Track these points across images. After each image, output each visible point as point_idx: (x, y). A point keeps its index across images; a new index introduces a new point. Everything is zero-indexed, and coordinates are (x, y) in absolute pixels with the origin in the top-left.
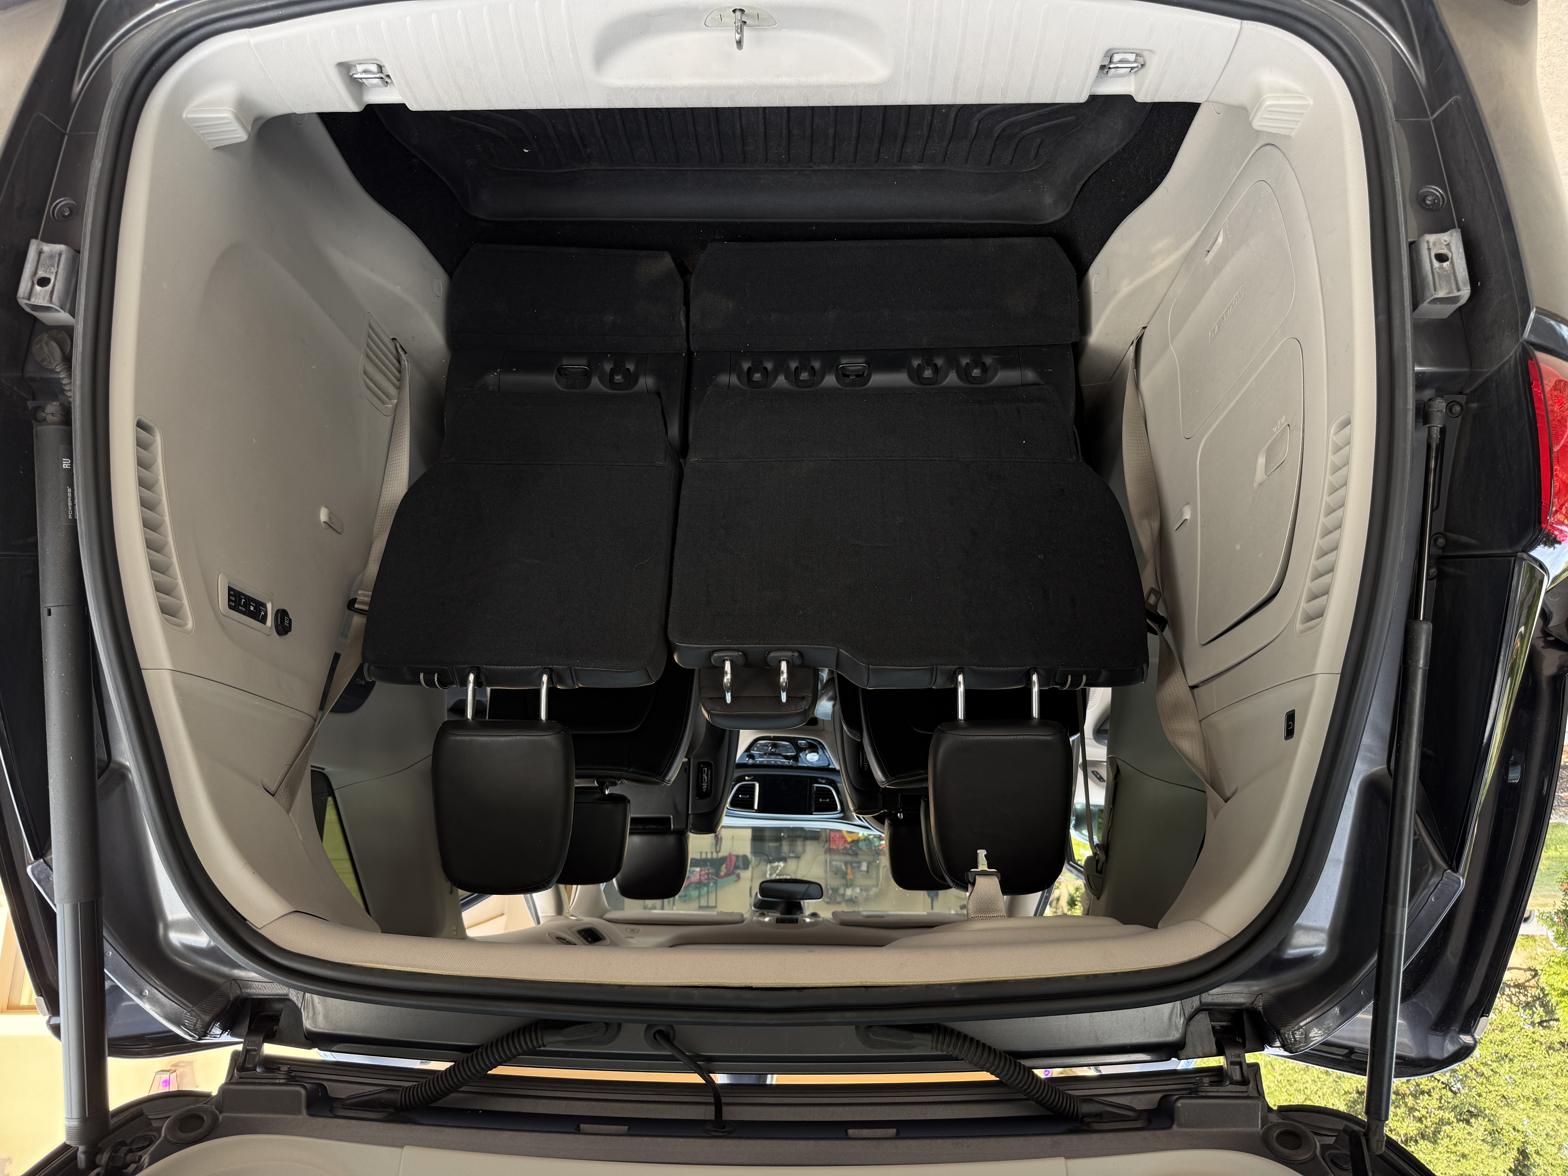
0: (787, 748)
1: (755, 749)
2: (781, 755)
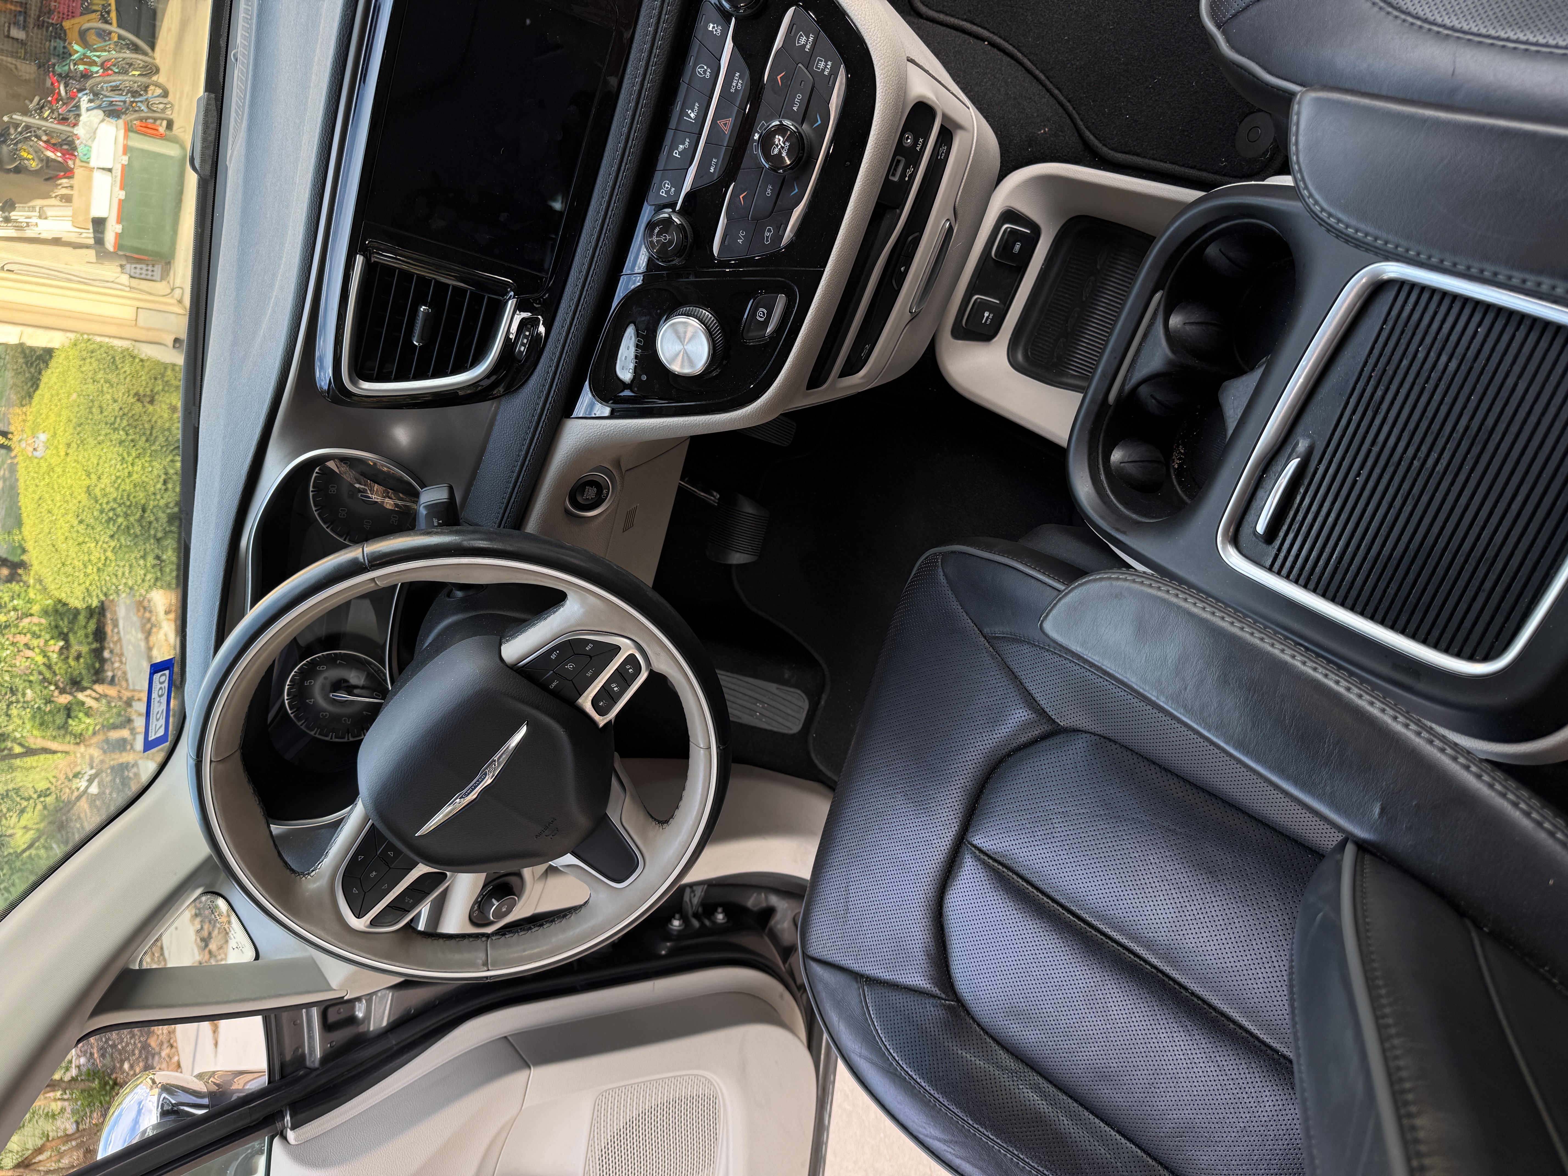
0: (758, 222)
2: (732, 170)
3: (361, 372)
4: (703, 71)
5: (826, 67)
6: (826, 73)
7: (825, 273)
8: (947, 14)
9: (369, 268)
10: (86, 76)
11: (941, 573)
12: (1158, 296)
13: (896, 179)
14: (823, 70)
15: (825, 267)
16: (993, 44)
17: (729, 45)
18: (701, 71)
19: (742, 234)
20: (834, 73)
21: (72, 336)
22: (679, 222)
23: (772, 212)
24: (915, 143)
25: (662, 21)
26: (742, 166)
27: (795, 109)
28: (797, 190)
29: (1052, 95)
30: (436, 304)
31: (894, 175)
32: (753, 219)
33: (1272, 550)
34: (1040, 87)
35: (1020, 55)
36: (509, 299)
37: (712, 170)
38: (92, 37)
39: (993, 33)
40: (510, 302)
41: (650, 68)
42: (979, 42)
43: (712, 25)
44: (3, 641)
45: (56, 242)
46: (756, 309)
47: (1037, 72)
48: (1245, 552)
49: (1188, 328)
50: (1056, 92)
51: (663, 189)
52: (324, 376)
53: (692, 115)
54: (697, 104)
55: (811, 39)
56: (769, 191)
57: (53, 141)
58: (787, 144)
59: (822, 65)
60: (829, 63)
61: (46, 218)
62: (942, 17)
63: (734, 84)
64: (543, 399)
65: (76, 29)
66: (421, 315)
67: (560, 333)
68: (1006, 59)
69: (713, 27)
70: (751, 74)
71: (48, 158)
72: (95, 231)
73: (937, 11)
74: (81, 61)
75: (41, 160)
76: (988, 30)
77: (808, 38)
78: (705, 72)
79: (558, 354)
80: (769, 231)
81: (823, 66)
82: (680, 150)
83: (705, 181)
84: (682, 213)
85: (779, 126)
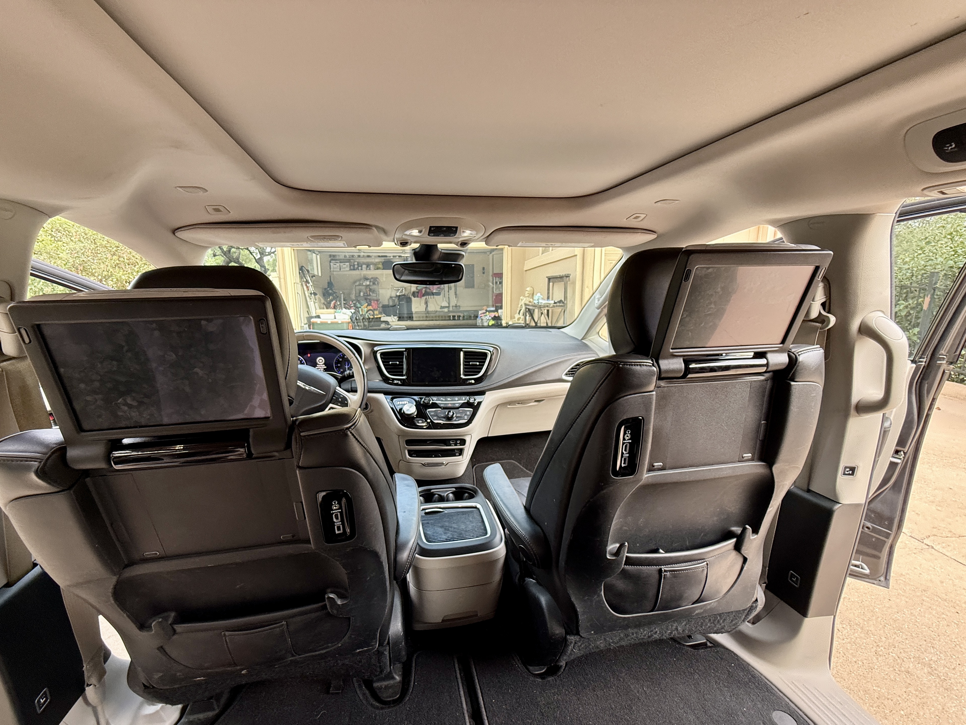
2: (443, 408)
3: (382, 354)
4: (456, 399)
7: (432, 430)
9: (402, 352)
12: (454, 489)
13: (451, 443)
15: (434, 430)
17: (462, 402)
19: (433, 414)
20: (466, 419)
22: (430, 402)
23: (439, 417)
24: (458, 444)
25: (462, 390)
26: (444, 410)
27: (457, 415)
28: (444, 420)
30: (399, 365)
32: (436, 415)
33: (424, 515)
37: (442, 405)
40: (404, 377)
41: (453, 390)
46: (421, 420)
48: (423, 511)
49: (450, 495)
51: (435, 398)
52: (380, 348)
53: (449, 399)
54: (451, 399)
56: (442, 416)
58: (451, 415)
63: (457, 404)
64: (386, 388)
66: (396, 363)
67: (401, 388)
69: (464, 398)
70: (460, 406)
77: (469, 413)
79: (397, 389)
80: (436, 418)
81: (466, 417)
82: (442, 399)
83: (439, 405)
84: (432, 403)
85: (453, 414)
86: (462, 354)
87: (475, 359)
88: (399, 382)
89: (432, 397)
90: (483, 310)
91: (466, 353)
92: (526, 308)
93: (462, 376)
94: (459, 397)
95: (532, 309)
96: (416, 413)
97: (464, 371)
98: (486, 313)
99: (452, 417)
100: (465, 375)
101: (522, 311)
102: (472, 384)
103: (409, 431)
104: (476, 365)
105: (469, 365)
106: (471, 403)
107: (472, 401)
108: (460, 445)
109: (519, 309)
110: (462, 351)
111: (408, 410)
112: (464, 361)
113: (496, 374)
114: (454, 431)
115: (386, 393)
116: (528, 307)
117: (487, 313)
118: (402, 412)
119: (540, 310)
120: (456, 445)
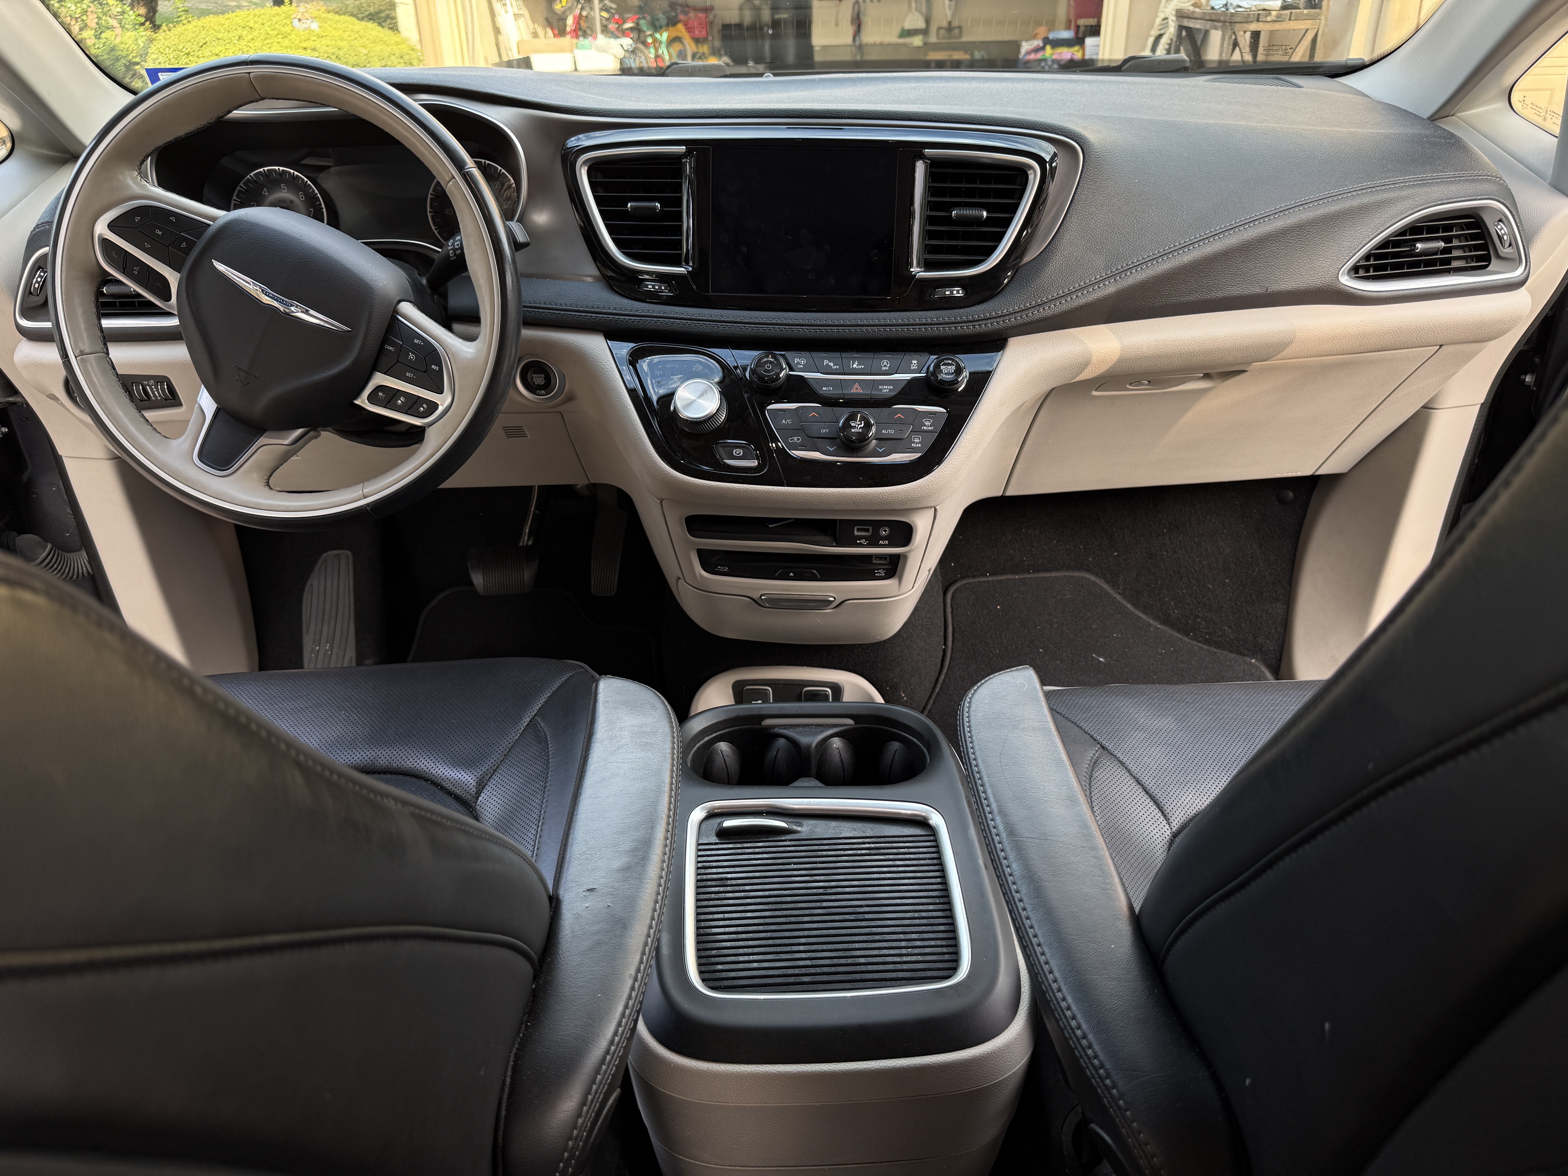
0: (801, 430)
1: (928, 425)
2: (828, 402)
3: (595, 168)
4: (885, 364)
5: (916, 443)
6: (913, 445)
7: (783, 488)
8: (952, 613)
9: (676, 159)
10: (645, 43)
11: (571, 674)
12: (850, 722)
13: (856, 533)
14: (914, 443)
15: (787, 486)
16: (944, 651)
17: (908, 376)
18: (885, 363)
19: (789, 421)
20: (914, 450)
21: (419, 47)
22: (781, 376)
23: (811, 437)
24: (884, 539)
25: (908, 327)
26: (833, 408)
27: (883, 431)
28: (831, 450)
29: (928, 700)
30: (664, 215)
31: (858, 530)
32: (801, 426)
33: (714, 839)
34: (930, 691)
35: (945, 671)
36: (685, 268)
37: (824, 389)
38: (677, 46)
39: (952, 649)
40: (683, 269)
41: (875, 328)
42: (942, 642)
43: (916, 362)
44: (85, 2)
45: (497, 31)
46: (740, 447)
47: (939, 686)
48: (703, 825)
49: (836, 752)
50: (931, 702)
51: (799, 360)
52: (583, 140)
53: (855, 366)
54: (863, 367)
55: (930, 428)
56: (824, 431)
57: (582, 23)
58: (861, 430)
59: (917, 440)
60: (920, 445)
61: (516, 20)
62: (949, 610)
63: (885, 387)
64: (615, 311)
65: (679, 35)
66: (652, 204)
67: (671, 312)
68: (939, 661)
69: (915, 364)
70: (895, 396)
71: (566, 19)
72: (518, 60)
73: (951, 605)
74: (655, 40)
75: (564, 12)
76: (953, 644)
77: (930, 426)
78: (885, 366)
79: (654, 314)
80: (798, 439)
81: (917, 442)
82: (829, 364)
83: (815, 386)
84: (788, 377)
85: (868, 426)
86: (920, 168)
87: (971, 197)
88: (664, 290)
89: (788, 354)
90: (1035, 37)
91: (936, 167)
92: (1181, 28)
93: (917, 271)
94: (898, 357)
95: (1199, 30)
96: (723, 417)
97: (927, 249)
98: (1043, 48)
99: (863, 438)
100: (928, 265)
101: (1164, 40)
102: (951, 304)
103: (695, 485)
104: (978, 221)
105: (949, 220)
106: (942, 382)
107: (947, 372)
108: (889, 545)
109: (1154, 33)
110: (922, 157)
111: (690, 404)
112: (930, 204)
113: (1056, 263)
114: (867, 494)
115: (613, 333)
116: (1186, 23)
117: (1048, 48)
118: (672, 408)
119: (1229, 32)
120: (873, 543)
